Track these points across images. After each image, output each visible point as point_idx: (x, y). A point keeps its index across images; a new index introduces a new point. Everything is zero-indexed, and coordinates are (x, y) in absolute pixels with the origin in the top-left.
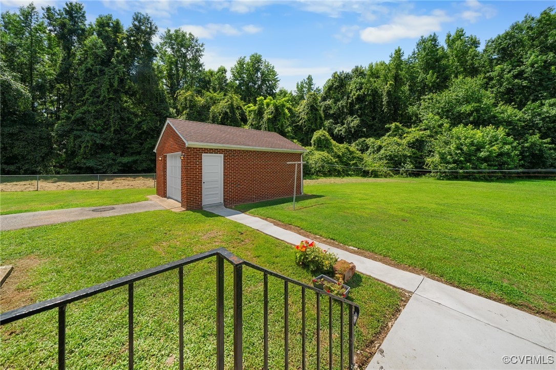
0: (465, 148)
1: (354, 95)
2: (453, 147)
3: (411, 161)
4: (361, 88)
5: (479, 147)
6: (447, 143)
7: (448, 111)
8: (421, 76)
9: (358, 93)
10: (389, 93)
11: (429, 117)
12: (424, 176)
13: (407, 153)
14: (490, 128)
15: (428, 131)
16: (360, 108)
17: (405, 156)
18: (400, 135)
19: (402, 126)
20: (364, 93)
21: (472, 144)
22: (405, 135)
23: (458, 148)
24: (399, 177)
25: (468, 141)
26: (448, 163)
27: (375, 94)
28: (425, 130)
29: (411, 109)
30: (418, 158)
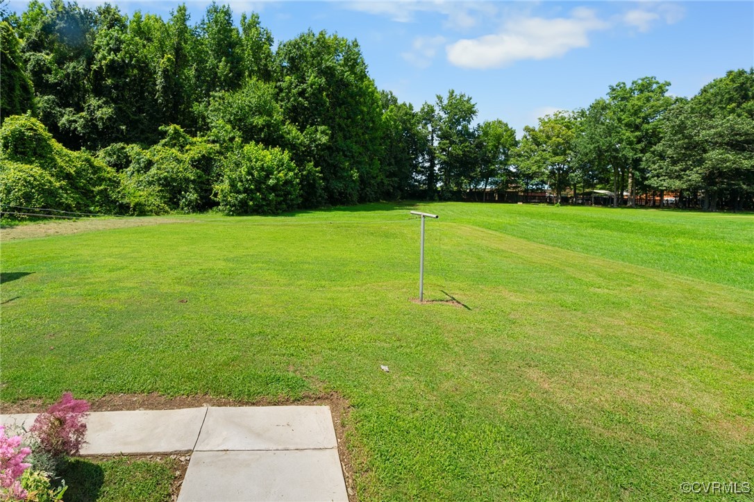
0: (256, 173)
1: (104, 58)
2: (244, 170)
3: (194, 189)
4: (117, 50)
5: (269, 172)
6: (238, 165)
7: (240, 120)
8: (211, 61)
9: (111, 57)
10: (165, 71)
11: (219, 125)
12: (210, 211)
13: (190, 175)
14: (277, 150)
15: (218, 145)
16: (116, 87)
17: (187, 180)
18: (181, 146)
19: (184, 131)
20: (124, 61)
21: (262, 168)
22: (187, 147)
23: (249, 173)
24: (177, 213)
25: (259, 164)
26: (238, 192)
27: (144, 68)
28: (214, 142)
29: (197, 108)
30: (204, 184)
